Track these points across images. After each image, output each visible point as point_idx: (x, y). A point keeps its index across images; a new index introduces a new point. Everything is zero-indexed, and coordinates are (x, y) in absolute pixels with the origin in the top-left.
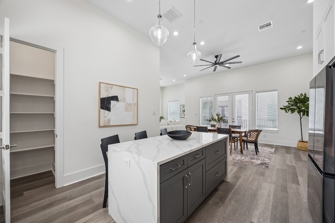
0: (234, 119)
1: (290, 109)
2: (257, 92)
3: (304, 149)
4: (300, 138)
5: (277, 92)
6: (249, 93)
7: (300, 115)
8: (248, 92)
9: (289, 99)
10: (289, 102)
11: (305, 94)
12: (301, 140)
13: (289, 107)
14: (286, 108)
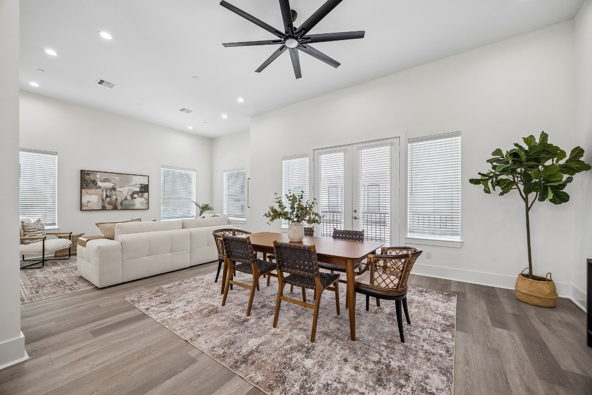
0: (355, 212)
1: (498, 183)
2: (412, 141)
3: (537, 302)
4: (524, 267)
5: (460, 138)
6: (392, 144)
7: (526, 200)
8: (390, 141)
9: (494, 154)
10: (495, 164)
11: (544, 136)
12: (527, 272)
13: (496, 176)
14: (488, 180)
